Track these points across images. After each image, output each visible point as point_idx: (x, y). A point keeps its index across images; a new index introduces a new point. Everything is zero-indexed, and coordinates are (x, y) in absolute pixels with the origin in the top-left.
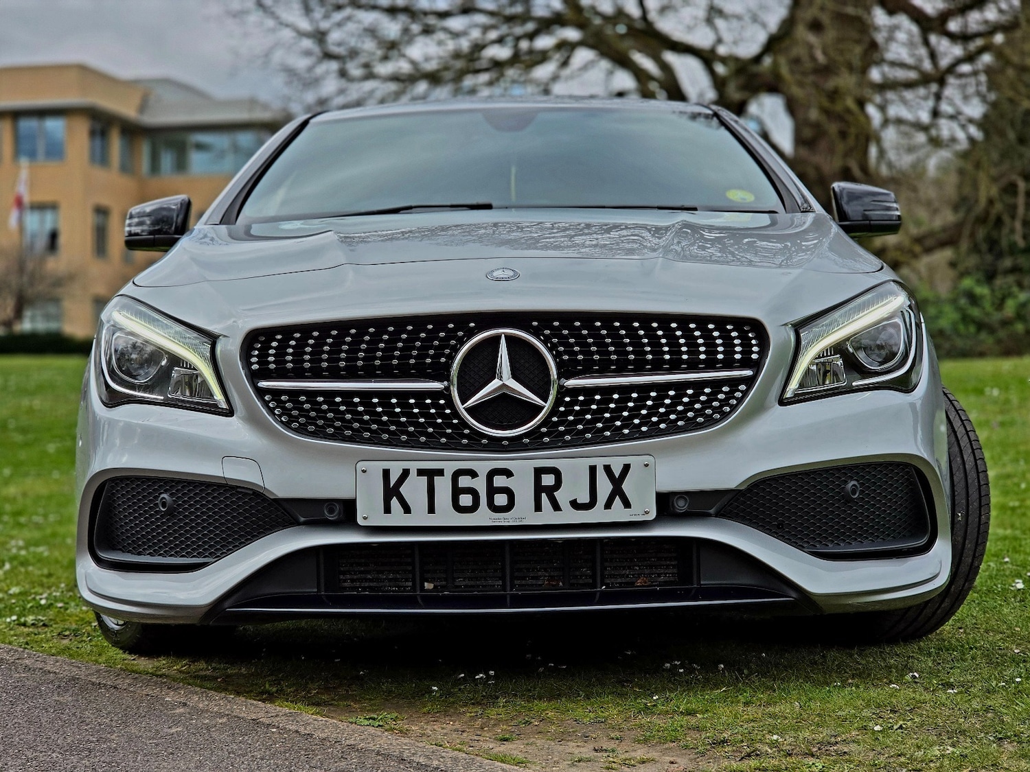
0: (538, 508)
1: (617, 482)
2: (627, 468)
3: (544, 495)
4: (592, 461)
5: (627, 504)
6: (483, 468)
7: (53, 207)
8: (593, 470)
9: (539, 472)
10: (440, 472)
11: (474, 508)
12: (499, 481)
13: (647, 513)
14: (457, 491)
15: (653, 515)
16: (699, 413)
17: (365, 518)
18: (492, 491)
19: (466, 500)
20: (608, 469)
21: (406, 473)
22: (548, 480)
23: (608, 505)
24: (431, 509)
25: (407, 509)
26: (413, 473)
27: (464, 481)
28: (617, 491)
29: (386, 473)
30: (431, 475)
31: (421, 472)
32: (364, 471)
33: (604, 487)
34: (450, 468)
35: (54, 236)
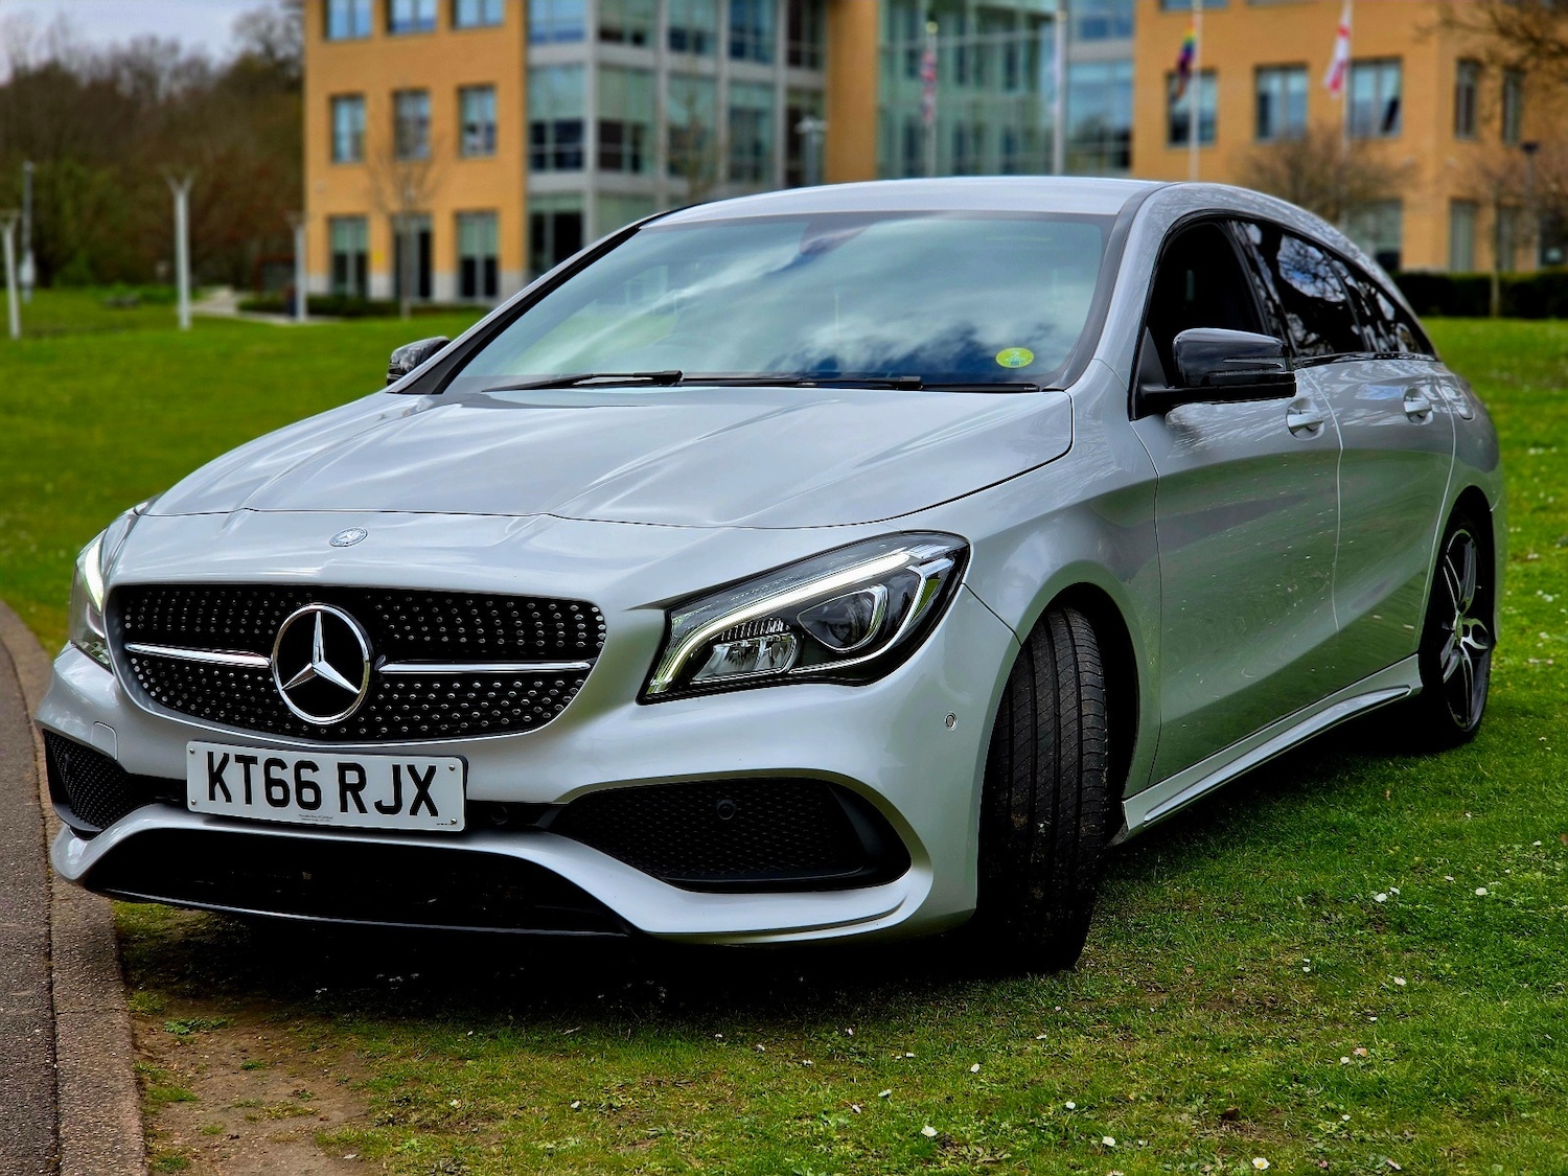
0: (344, 808)
1: (423, 785)
2: (432, 771)
3: (349, 793)
4: (397, 760)
5: (434, 812)
6: (291, 758)
7: (1395, 61)
8: (396, 769)
9: (343, 768)
10: (254, 760)
11: (283, 803)
12: (306, 775)
13: (454, 823)
14: (270, 783)
15: (460, 827)
16: (526, 709)
17: (193, 803)
18: (301, 785)
19: (278, 793)
20: (411, 769)
21: (226, 758)
22: (352, 777)
23: (414, 811)
24: (249, 800)
25: (228, 798)
26: (232, 759)
27: (276, 773)
28: (423, 796)
29: (211, 755)
30: (247, 761)
31: (239, 759)
32: (192, 752)
33: (410, 791)
34: (263, 755)
35: (1394, 107)
